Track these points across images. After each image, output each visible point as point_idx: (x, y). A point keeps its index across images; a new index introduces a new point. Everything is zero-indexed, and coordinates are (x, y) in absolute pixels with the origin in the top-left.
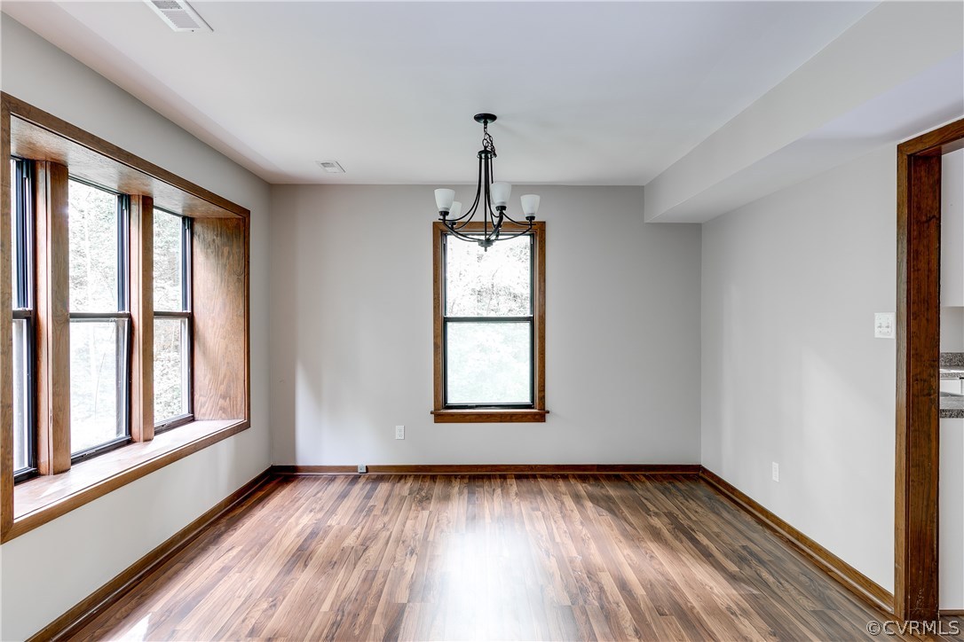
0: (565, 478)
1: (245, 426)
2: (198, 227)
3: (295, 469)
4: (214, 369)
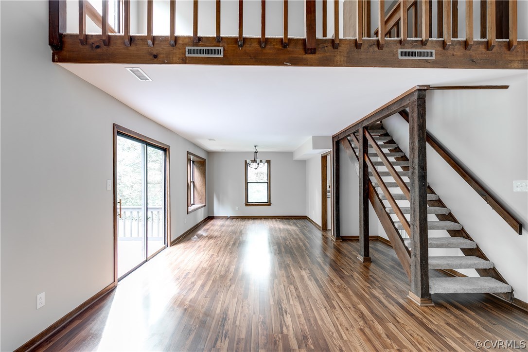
0: (275, 218)
1: (205, 206)
2: (195, 163)
3: (214, 217)
4: (198, 193)
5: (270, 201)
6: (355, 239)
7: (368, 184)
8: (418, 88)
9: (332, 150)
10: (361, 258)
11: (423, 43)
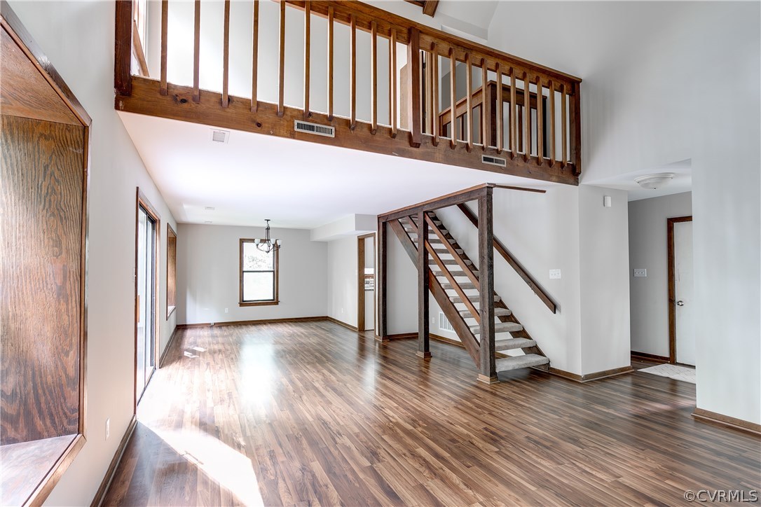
0: (285, 322)
1: (175, 308)
3: (186, 325)
5: (277, 297)
6: (412, 337)
7: (428, 273)
8: (487, 185)
9: (376, 232)
10: (421, 354)
11: (498, 152)
